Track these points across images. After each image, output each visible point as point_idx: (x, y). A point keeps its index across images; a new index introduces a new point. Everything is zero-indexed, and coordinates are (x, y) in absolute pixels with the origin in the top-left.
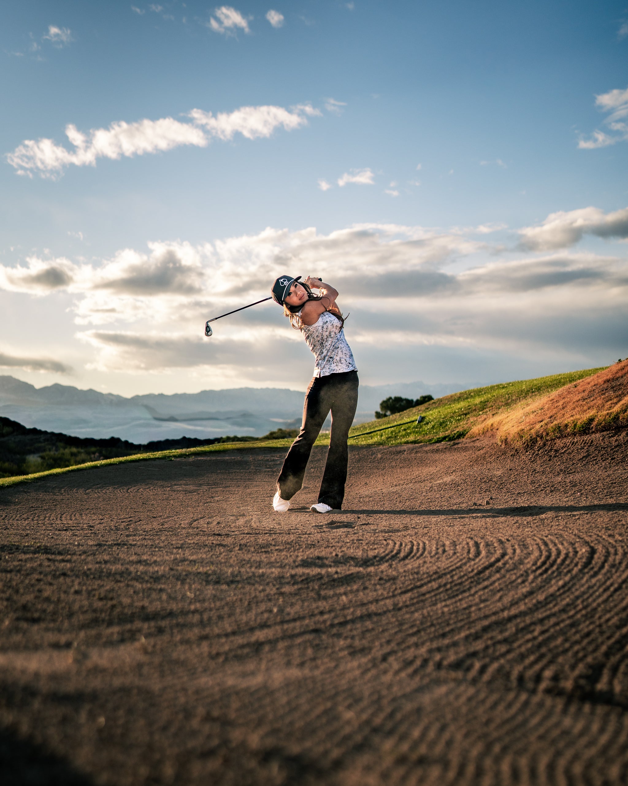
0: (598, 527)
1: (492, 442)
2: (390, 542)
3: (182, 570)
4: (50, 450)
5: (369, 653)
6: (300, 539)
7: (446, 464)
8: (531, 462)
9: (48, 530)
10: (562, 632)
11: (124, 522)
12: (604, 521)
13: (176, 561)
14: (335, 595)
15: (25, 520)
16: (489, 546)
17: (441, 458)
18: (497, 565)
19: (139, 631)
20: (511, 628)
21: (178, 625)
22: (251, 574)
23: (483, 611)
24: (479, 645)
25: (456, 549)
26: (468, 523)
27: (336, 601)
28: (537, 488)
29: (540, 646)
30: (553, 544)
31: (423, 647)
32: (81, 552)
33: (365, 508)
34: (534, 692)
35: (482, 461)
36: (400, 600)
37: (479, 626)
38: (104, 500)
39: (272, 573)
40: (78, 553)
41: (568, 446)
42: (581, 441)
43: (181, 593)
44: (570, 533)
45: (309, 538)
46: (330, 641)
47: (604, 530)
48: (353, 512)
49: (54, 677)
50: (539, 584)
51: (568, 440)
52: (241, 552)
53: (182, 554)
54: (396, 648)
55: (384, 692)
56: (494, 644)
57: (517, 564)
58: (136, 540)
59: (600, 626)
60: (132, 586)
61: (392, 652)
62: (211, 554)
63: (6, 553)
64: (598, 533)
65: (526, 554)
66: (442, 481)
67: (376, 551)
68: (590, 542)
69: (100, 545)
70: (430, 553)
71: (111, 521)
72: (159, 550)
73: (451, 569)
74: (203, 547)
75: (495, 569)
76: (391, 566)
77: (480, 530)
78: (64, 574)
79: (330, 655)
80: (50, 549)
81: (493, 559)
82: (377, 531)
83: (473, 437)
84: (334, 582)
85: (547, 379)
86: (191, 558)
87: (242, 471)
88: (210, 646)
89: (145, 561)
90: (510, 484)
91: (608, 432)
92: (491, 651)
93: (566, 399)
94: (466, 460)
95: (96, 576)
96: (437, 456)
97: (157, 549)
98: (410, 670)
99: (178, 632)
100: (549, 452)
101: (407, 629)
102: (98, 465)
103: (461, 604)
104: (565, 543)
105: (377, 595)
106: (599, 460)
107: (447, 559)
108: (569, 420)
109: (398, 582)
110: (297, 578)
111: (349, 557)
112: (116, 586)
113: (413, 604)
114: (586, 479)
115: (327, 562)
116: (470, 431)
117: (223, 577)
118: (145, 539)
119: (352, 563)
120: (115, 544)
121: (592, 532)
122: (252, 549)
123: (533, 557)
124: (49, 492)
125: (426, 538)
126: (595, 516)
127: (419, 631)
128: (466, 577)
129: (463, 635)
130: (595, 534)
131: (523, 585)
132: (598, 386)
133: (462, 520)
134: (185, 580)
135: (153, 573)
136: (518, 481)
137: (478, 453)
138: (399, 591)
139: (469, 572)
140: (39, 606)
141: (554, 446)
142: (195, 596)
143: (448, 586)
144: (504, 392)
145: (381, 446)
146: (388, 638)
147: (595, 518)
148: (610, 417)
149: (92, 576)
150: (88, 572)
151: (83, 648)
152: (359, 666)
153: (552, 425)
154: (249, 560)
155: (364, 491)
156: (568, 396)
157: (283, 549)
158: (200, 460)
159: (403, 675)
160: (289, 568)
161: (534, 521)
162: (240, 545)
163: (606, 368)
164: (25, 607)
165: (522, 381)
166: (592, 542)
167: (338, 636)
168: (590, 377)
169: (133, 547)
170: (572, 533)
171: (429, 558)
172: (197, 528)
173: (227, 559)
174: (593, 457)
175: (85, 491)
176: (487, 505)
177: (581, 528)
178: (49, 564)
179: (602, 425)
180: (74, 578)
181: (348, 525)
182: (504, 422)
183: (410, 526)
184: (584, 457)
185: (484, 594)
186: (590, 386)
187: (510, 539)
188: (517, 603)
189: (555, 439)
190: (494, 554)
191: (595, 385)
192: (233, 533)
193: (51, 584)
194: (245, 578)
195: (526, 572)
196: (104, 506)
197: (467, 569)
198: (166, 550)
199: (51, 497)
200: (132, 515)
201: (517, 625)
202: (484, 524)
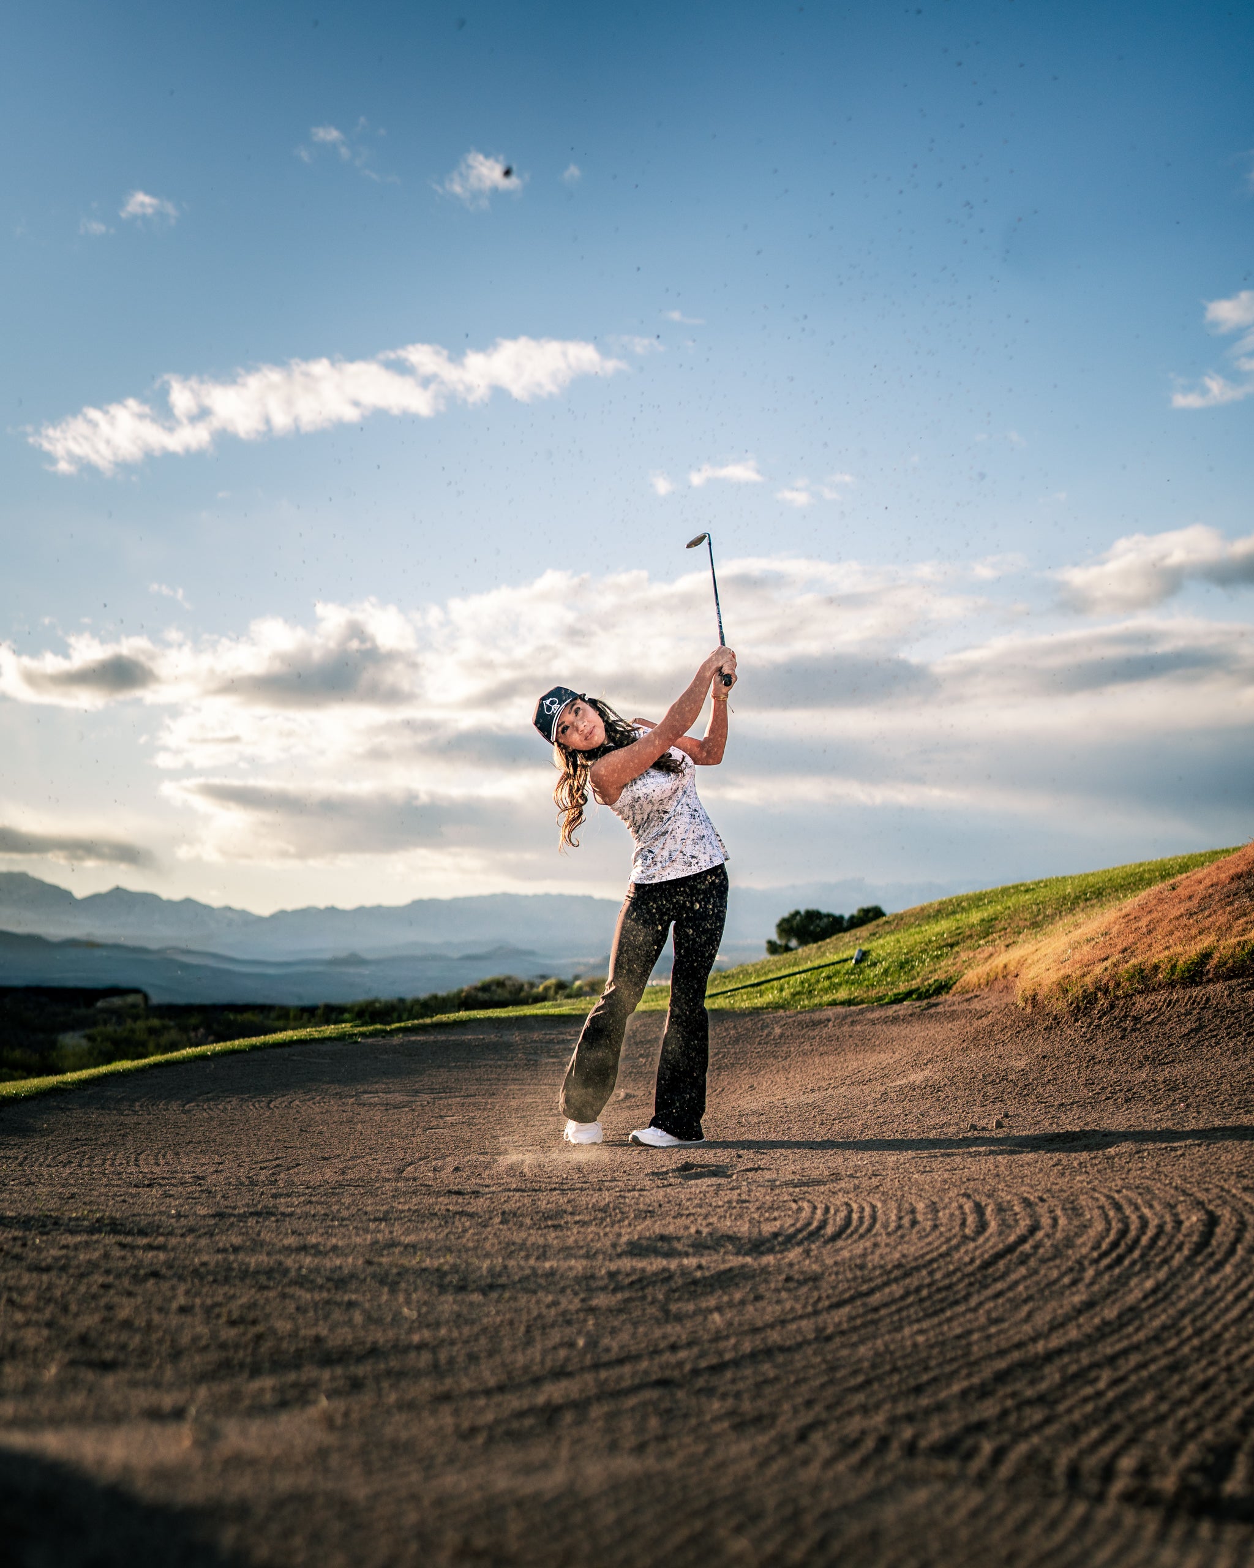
0: (1223, 1172)
1: (1005, 1000)
2: (805, 1205)
3: (391, 1265)
4: (105, 1023)
5: (772, 1425)
6: (622, 1201)
7: (914, 1046)
8: (1085, 1041)
9: (113, 1186)
10: (1153, 1382)
11: (265, 1168)
12: (1234, 1159)
13: (377, 1246)
14: (698, 1311)
15: (64, 1166)
16: (1005, 1211)
17: (903, 1033)
18: (1021, 1249)
19: (314, 1384)
20: (1052, 1376)
21: (389, 1373)
22: (528, 1272)
23: (994, 1341)
24: (988, 1409)
25: (936, 1218)
26: (961, 1166)
27: (700, 1324)
28: (1099, 1093)
29: (1109, 1409)
30: (1133, 1207)
31: (877, 1414)
32: (184, 1230)
33: (751, 1137)
34: (1100, 1498)
35: (986, 1040)
36: (829, 1321)
37: (987, 1371)
38: (221, 1125)
39: (571, 1268)
40: (180, 1231)
41: (1160, 1009)
42: (1187, 998)
43: (390, 1310)
44: (1166, 1185)
45: (642, 1199)
46: (693, 1402)
47: (1233, 1177)
48: (726, 1145)
49: (161, 1474)
50: (1107, 1287)
51: (1159, 997)
52: (505, 1227)
53: (387, 1232)
54: (824, 1416)
55: (805, 1501)
56: (1019, 1407)
57: (1061, 1246)
58: (292, 1204)
59: (1229, 1368)
60: (292, 1297)
61: (817, 1424)
62: (447, 1231)
63: (33, 1232)
64: (1222, 1183)
65: (1078, 1227)
66: (907, 1082)
67: (778, 1223)
68: (1206, 1201)
69: (220, 1215)
70: (885, 1226)
71: (239, 1166)
72: (341, 1225)
73: (928, 1257)
74: (428, 1218)
75: (1018, 1257)
76: (807, 1252)
77: (984, 1179)
78: (155, 1274)
79: (694, 1430)
80: (121, 1225)
81: (1012, 1238)
82: (778, 1183)
83: (967, 992)
84: (696, 1286)
85: (1116, 872)
86: (407, 1240)
87: (499, 1063)
88: (456, 1412)
89: (315, 1246)
90: (1043, 1085)
91: (1240, 981)
92: (1012, 1419)
93: (1154, 915)
94: (955, 1037)
95: (219, 1277)
96: (894, 1030)
97: (336, 1223)
98: (855, 1458)
99: (391, 1386)
100: (1121, 1021)
101: (844, 1378)
102: (209, 1053)
103: (950, 1329)
104: (1155, 1203)
105: (783, 1310)
106: (1222, 1037)
107: (920, 1238)
108: (1161, 956)
109: (824, 1284)
110: (620, 1278)
111: (722, 1236)
112: (260, 1298)
113: (855, 1329)
114: (1197, 1076)
115: (679, 1246)
116: (962, 980)
117: (473, 1277)
118: (310, 1202)
119: (730, 1247)
120: (252, 1214)
121: (1210, 1183)
122: (528, 1221)
123: (1092, 1233)
124: (109, 1109)
125: (877, 1196)
126: (1215, 1149)
127: (868, 1382)
128: (959, 1274)
129: (956, 1388)
130: (1217, 1186)
131: (1074, 1289)
132: (1219, 888)
133: (948, 1160)
134: (398, 1283)
135: (333, 1270)
136: (1060, 1081)
137: (977, 1023)
138: (827, 1303)
139: (966, 1265)
140: (113, 1338)
141: (1131, 1009)
142: (419, 1315)
143: (925, 1293)
144: (1029, 899)
145: (782, 1011)
146: (807, 1397)
147: (1216, 1153)
148: (1243, 949)
149: (210, 1278)
150: (202, 1270)
151: (208, 1418)
152: (754, 1451)
153: (1126, 966)
154: (524, 1244)
155: (750, 1103)
156: (1159, 909)
157: (591, 1221)
158: (414, 1042)
159: (841, 1467)
160: (604, 1259)
161: (1094, 1161)
162: (504, 1213)
163: (1234, 850)
164: (84, 1340)
165: (1064, 878)
166: (1210, 1201)
167: (709, 1392)
168: (1203, 869)
169: (287, 1219)
170: (1171, 1183)
171: (884, 1237)
172: (415, 1180)
173: (478, 1241)
174: (1211, 1031)
175: (184, 1106)
176: (997, 1128)
177: (1188, 1175)
178: (123, 1253)
179: (1228, 965)
180: (175, 1281)
181: (718, 1171)
182: (1029, 961)
183: (843, 1173)
184: (1192, 1031)
185: (995, 1307)
186: (1202, 887)
187: (1045, 1196)
188: (1062, 1325)
189: (1133, 995)
190: (1014, 1227)
191: (1212, 886)
192: (487, 1190)
193: (130, 1294)
194: (516, 1278)
195: (1079, 1262)
196: (223, 1136)
197: (961, 1259)
198: (355, 1225)
199: (113, 1118)
200: (280, 1155)
201: (1063, 1369)
202: (992, 1167)
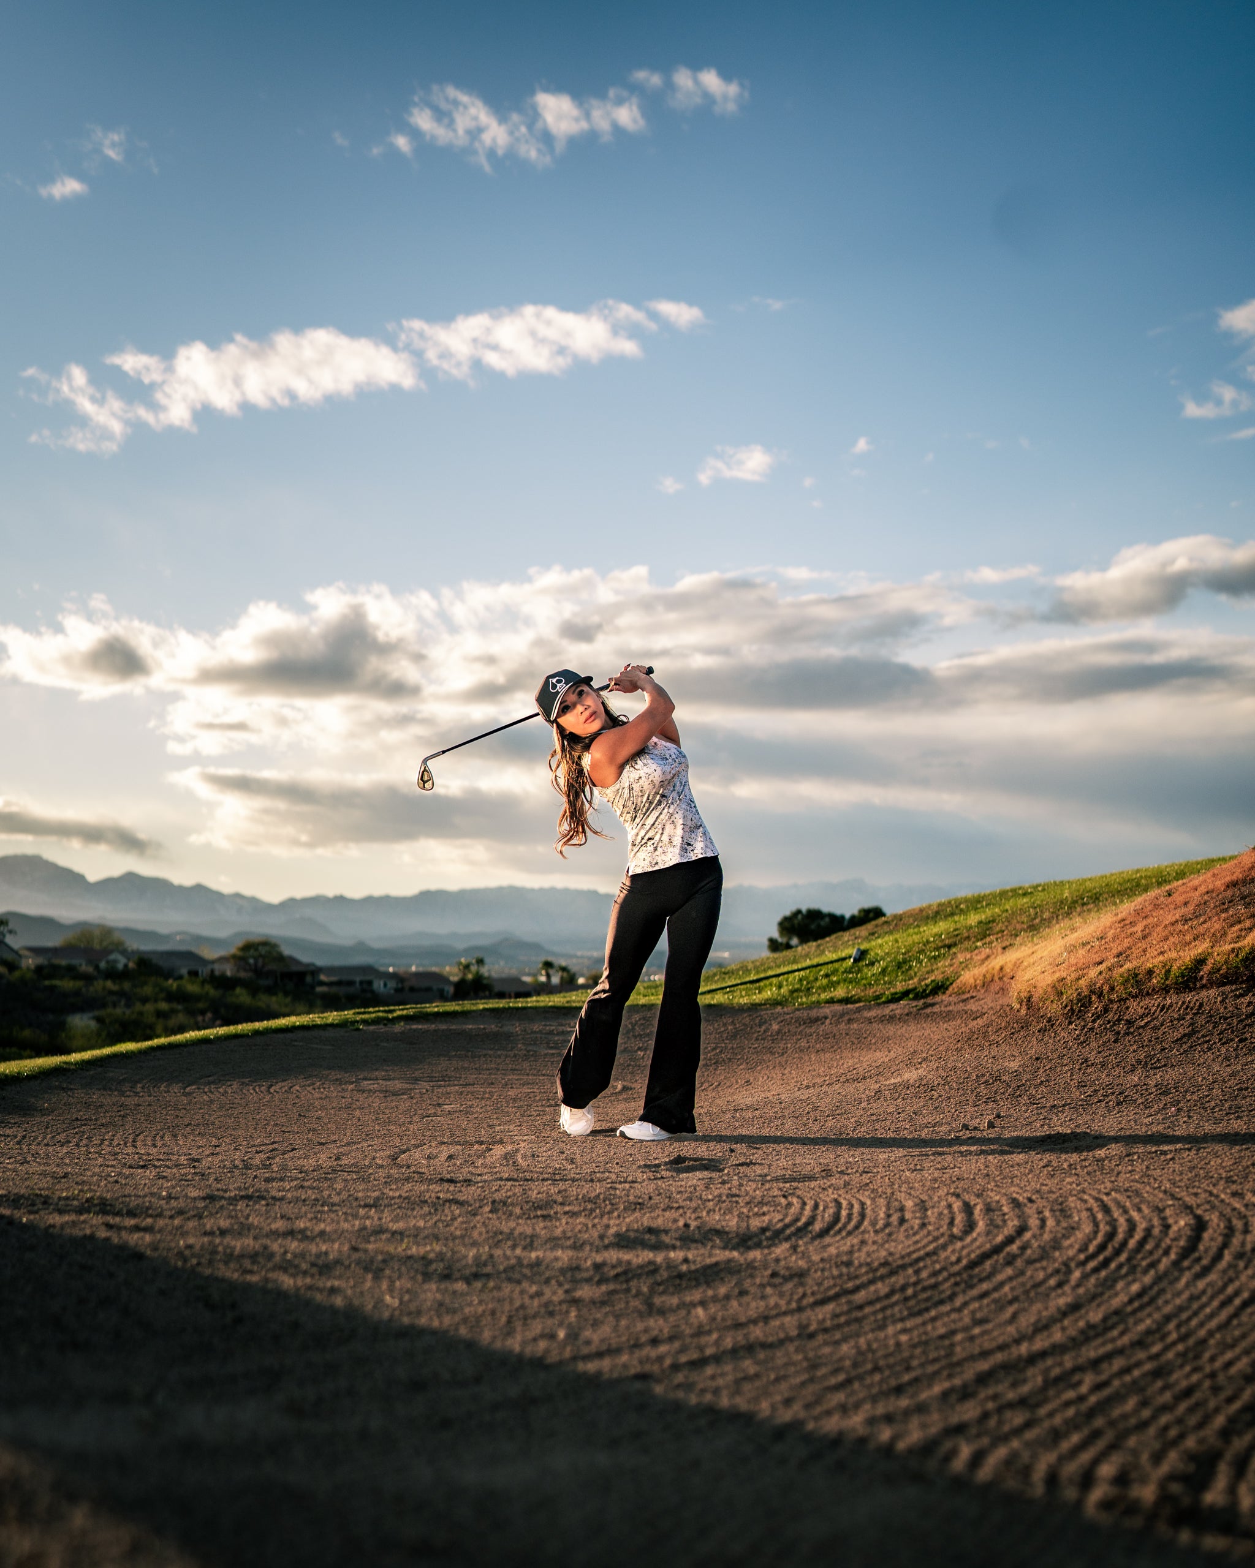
0: (1212, 1177)
1: (1001, 1002)
2: (795, 1200)
3: (377, 1252)
4: (115, 1005)
5: (749, 1425)
6: (613, 1193)
7: (909, 1045)
8: (1078, 1044)
9: (108, 1166)
10: (1136, 1387)
11: (261, 1152)
12: (1224, 1165)
13: (365, 1233)
14: (682, 1305)
16: (993, 1211)
17: (899, 1033)
18: (1008, 1249)
20: (1034, 1378)
22: (513, 1261)
23: (978, 1342)
24: (968, 1411)
25: (926, 1216)
26: (952, 1165)
27: (683, 1318)
28: (1091, 1096)
29: (1091, 1414)
30: (1121, 1210)
31: (856, 1414)
32: (173, 1212)
33: (744, 1132)
35: (981, 1041)
36: (813, 1318)
37: (969, 1373)
38: (221, 1108)
39: (557, 1259)
41: (1154, 1013)
42: (1180, 1003)
43: (373, 1297)
44: (1154, 1189)
45: (632, 1191)
46: (671, 1397)
47: (1222, 1182)
48: (721, 1139)
50: (1093, 1290)
51: (1153, 1002)
52: (495, 1216)
53: (376, 1219)
54: (802, 1415)
55: (778, 1502)
56: (1000, 1410)
57: (1047, 1249)
58: (284, 1188)
59: (1212, 1375)
60: (275, 1282)
61: (794, 1424)
62: (435, 1219)
63: (22, 1211)
64: (1211, 1188)
65: (1065, 1228)
66: (901, 1080)
67: (766, 1218)
68: (1195, 1206)
69: (211, 1198)
70: (873, 1223)
71: (235, 1149)
72: (330, 1210)
73: (915, 1256)
74: (418, 1205)
75: (1004, 1258)
76: (794, 1248)
77: (974, 1179)
80: (111, 1205)
81: (999, 1239)
82: (769, 1178)
83: (963, 993)
84: (681, 1280)
85: (1113, 878)
86: (395, 1227)
87: (499, 1052)
89: (302, 1231)
90: (1036, 1087)
91: (1234, 987)
92: (992, 1422)
94: (949, 1037)
95: (203, 1260)
96: (890, 1029)
97: (326, 1208)
100: (1114, 1024)
101: (824, 1377)
102: (213, 1037)
103: (934, 1328)
104: (1144, 1207)
105: (767, 1306)
106: (1215, 1043)
107: (907, 1237)
108: (1156, 961)
109: (809, 1281)
110: (606, 1269)
111: (711, 1230)
113: (838, 1327)
114: (1189, 1080)
115: (666, 1239)
116: (958, 981)
117: (459, 1265)
118: (302, 1187)
119: (718, 1242)
120: (242, 1197)
121: (1199, 1187)
122: (518, 1211)
123: (1079, 1235)
124: (110, 1090)
125: (867, 1193)
126: (1205, 1154)
127: (848, 1382)
128: (945, 1274)
129: (937, 1389)
130: (1206, 1191)
131: (1060, 1291)
132: (1213, 895)
133: (939, 1159)
134: (382, 1270)
135: (318, 1257)
136: (1053, 1083)
137: (973, 1024)
138: (811, 1300)
139: (952, 1264)
141: (1124, 1013)
142: (401, 1303)
143: (910, 1291)
144: (1027, 903)
145: (780, 1007)
146: (786, 1395)
147: (1206, 1158)
148: (1236, 956)
150: (187, 1253)
152: (728, 1450)
153: (1121, 970)
154: (512, 1233)
155: (744, 1098)
156: (1154, 914)
157: (580, 1212)
159: (816, 1467)
160: (591, 1250)
161: (1084, 1164)
162: (494, 1202)
163: (1230, 858)
165: (1062, 882)
166: (1198, 1206)
167: (687, 1387)
168: (1200, 876)
169: (278, 1203)
170: (1160, 1187)
171: (872, 1234)
172: (408, 1167)
173: (466, 1229)
174: (1203, 1036)
175: (185, 1089)
176: (989, 1128)
177: (1177, 1179)
179: (1221, 972)
181: (710, 1165)
182: (1025, 964)
183: (834, 1169)
184: (1185, 1035)
185: (980, 1308)
186: (1198, 893)
187: (1034, 1197)
188: (1046, 1327)
189: (1127, 999)
190: (1002, 1227)
191: (1208, 892)
192: (479, 1178)
194: (501, 1268)
195: (1066, 1264)
196: (221, 1119)
197: (947, 1258)
198: (345, 1210)
199: (114, 1099)
200: (276, 1140)
201: (1046, 1372)
202: (982, 1167)
